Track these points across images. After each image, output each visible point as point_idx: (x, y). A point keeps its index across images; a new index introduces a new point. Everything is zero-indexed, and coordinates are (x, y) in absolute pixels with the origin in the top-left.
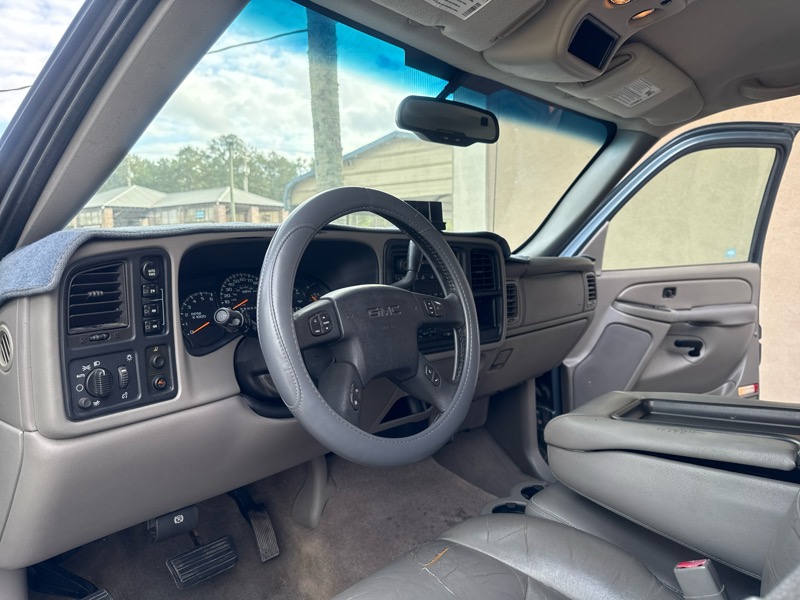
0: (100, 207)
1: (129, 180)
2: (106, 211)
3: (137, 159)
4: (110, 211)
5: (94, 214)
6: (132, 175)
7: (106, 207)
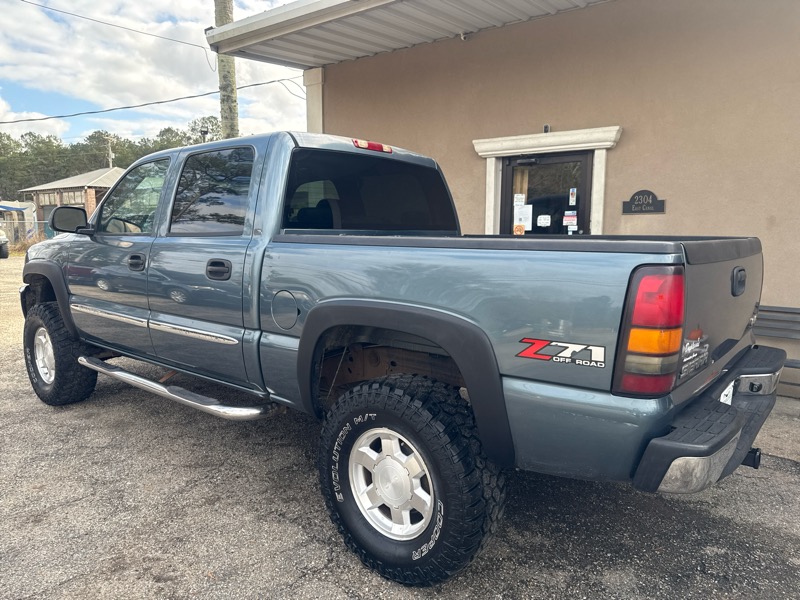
0: (83, 187)
1: (110, 160)
2: (89, 190)
3: (118, 139)
4: (93, 191)
5: (78, 194)
6: (113, 156)
7: (89, 187)
